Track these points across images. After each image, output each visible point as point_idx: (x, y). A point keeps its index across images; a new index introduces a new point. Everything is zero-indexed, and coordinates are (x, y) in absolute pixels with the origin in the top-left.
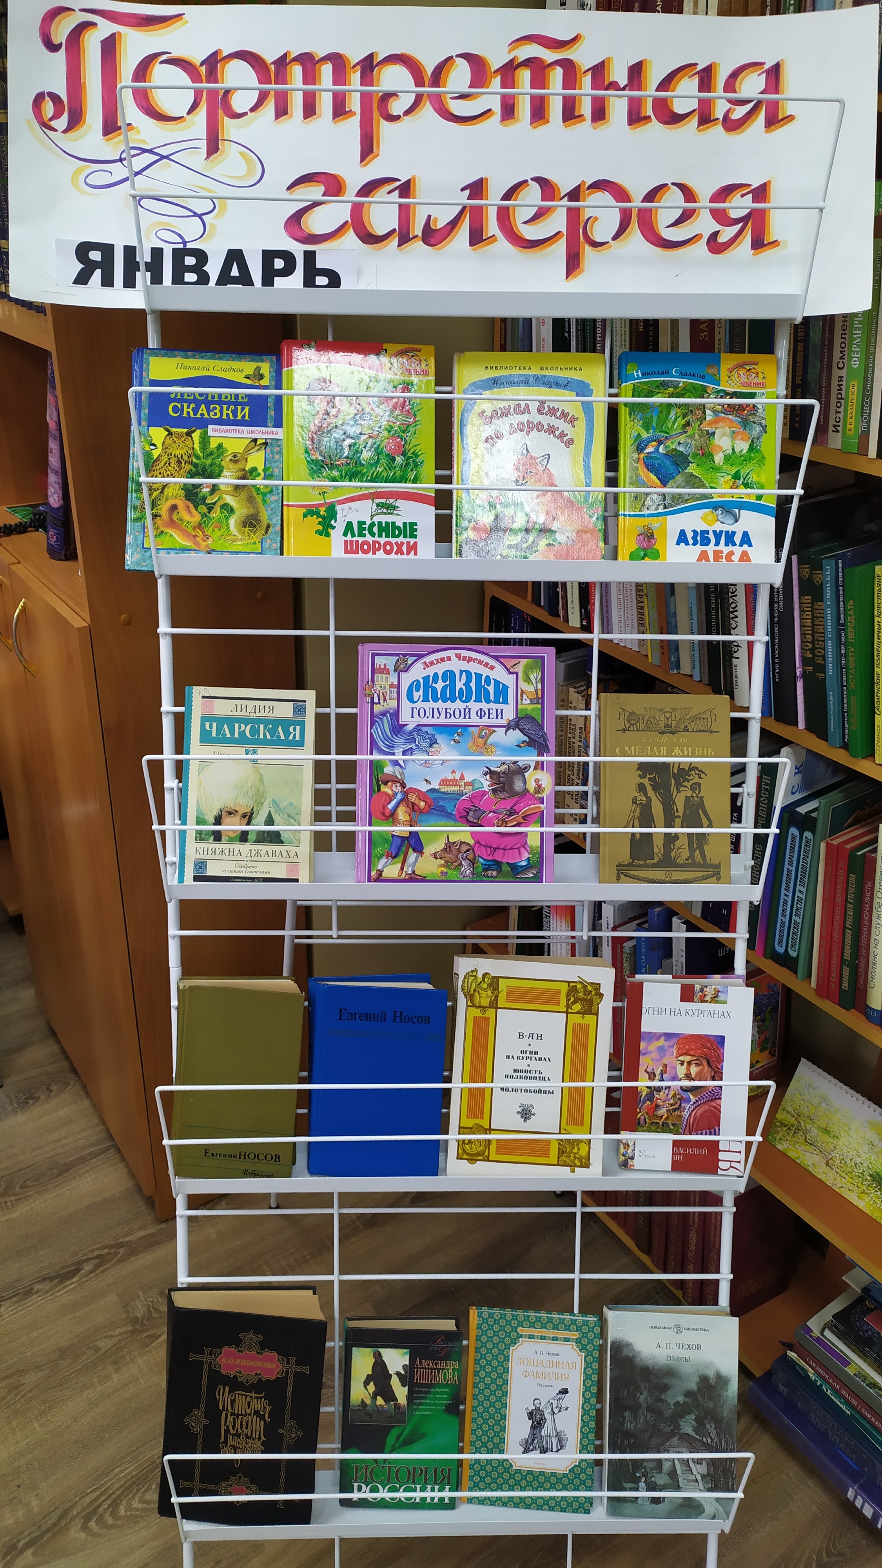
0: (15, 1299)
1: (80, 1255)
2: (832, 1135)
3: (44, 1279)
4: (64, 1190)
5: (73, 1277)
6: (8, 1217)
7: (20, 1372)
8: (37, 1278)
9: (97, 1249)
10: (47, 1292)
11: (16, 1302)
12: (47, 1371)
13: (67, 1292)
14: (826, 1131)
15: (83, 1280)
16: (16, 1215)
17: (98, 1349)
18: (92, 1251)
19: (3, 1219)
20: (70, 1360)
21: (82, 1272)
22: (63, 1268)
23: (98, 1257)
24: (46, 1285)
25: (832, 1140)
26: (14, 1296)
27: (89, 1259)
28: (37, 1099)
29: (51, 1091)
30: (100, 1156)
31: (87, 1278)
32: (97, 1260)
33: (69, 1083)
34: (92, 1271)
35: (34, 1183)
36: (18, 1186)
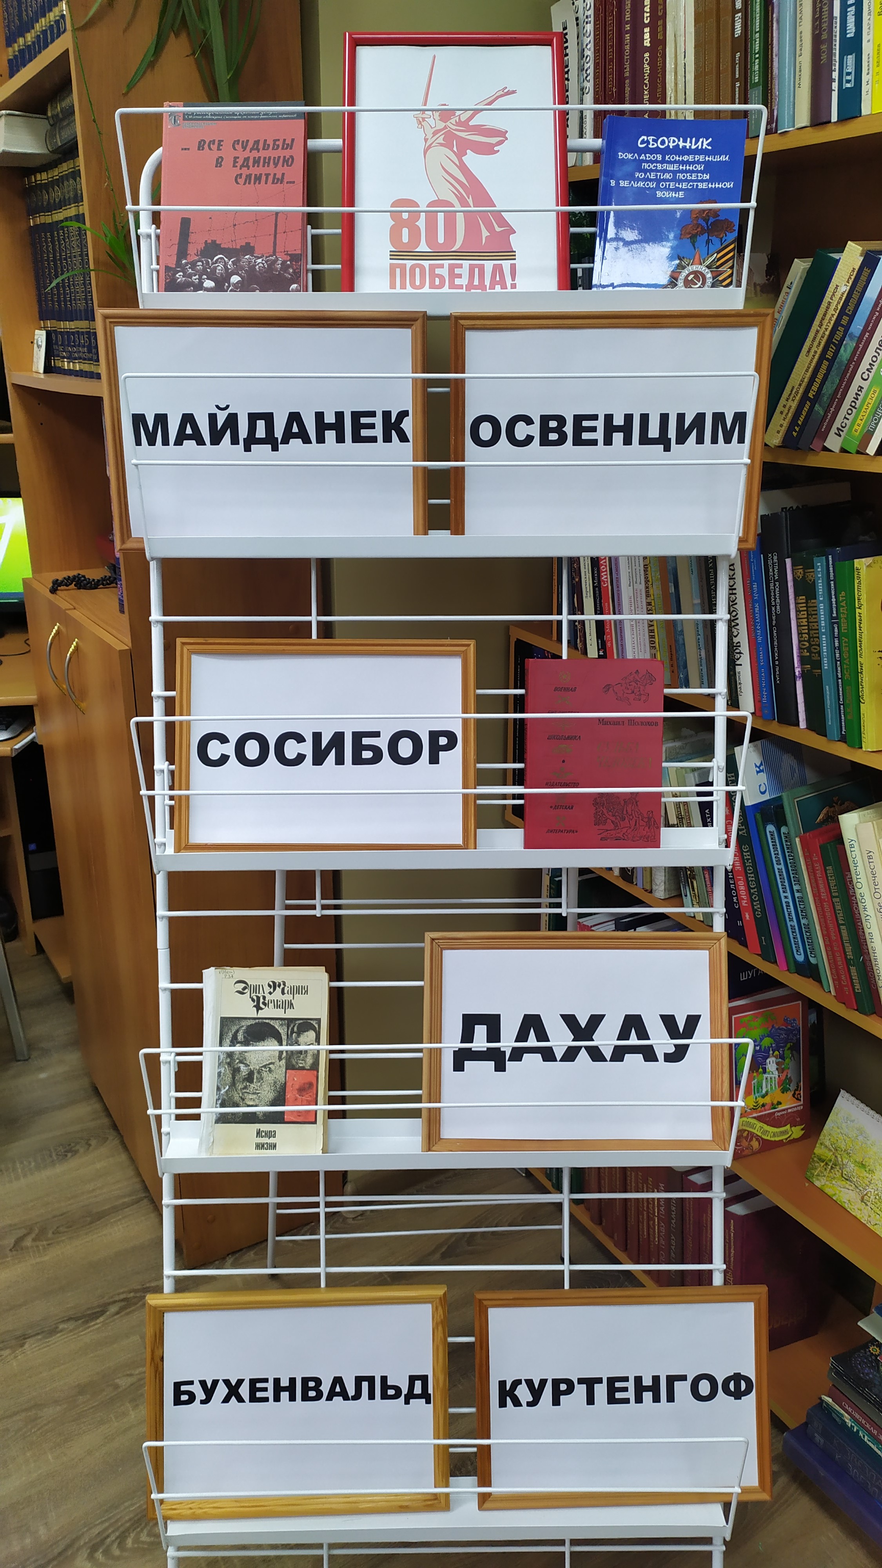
0: (39, 1337)
1: (106, 1298)
2: (867, 1170)
3: (69, 1319)
4: (96, 1236)
5: (98, 1318)
6: (38, 1260)
7: (38, 1406)
8: (63, 1317)
9: (123, 1293)
10: (71, 1331)
11: (41, 1340)
12: (65, 1406)
13: (91, 1331)
14: (862, 1165)
15: (107, 1321)
16: (46, 1258)
17: (117, 1387)
18: (119, 1294)
19: (34, 1262)
20: (89, 1396)
21: (108, 1313)
22: (89, 1309)
23: (123, 1300)
24: (71, 1325)
25: (867, 1175)
26: (38, 1334)
27: (115, 1302)
28: (76, 1152)
29: (90, 1145)
30: (135, 1206)
31: (111, 1319)
32: (123, 1304)
33: (108, 1138)
34: (117, 1313)
35: (66, 1230)
36: (51, 1232)
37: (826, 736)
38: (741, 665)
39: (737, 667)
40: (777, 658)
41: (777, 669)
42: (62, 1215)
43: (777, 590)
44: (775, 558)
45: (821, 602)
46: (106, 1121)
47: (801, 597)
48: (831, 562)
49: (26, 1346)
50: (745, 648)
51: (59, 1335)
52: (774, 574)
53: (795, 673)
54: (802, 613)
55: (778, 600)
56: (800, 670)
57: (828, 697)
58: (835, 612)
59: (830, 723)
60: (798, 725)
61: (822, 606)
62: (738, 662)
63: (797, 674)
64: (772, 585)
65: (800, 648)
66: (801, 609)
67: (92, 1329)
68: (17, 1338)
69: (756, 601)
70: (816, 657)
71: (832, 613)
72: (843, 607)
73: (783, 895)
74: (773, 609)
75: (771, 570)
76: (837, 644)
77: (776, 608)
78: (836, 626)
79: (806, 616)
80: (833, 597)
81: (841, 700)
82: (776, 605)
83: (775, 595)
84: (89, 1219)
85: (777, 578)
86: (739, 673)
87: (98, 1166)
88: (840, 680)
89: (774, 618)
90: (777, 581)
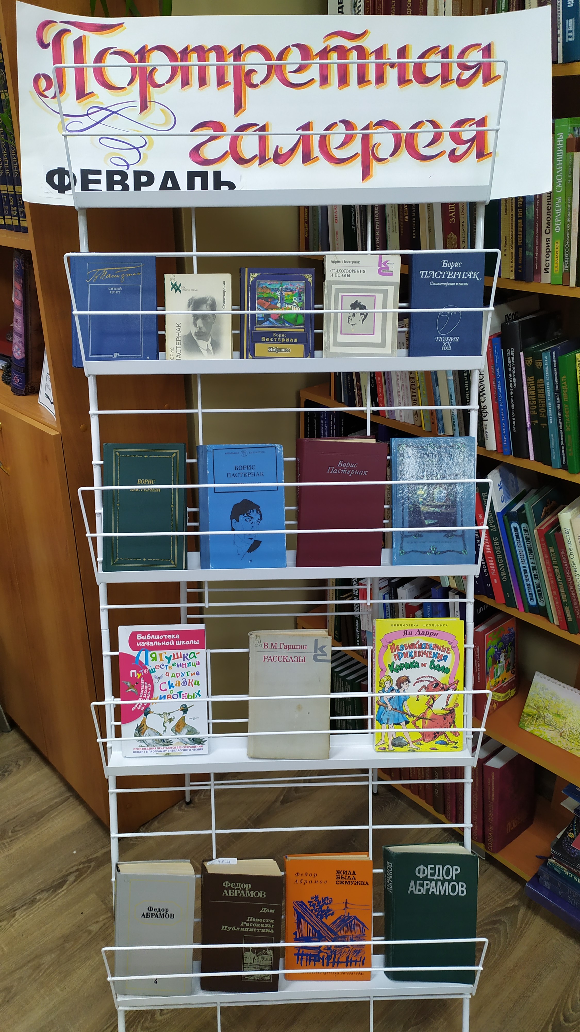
0: (25, 907)
1: (64, 871)
3: (42, 891)
4: (43, 830)
5: (62, 886)
6: (7, 853)
7: (39, 956)
8: (37, 891)
9: (75, 866)
10: (46, 899)
11: (25, 909)
12: (58, 952)
13: (61, 897)
15: (70, 887)
16: (13, 851)
17: (90, 932)
18: (72, 867)
19: (4, 855)
20: (73, 943)
21: (68, 882)
22: (53, 881)
23: (76, 871)
24: (44, 895)
26: (23, 906)
27: (71, 873)
28: (11, 772)
29: (19, 765)
30: (65, 803)
31: (72, 886)
32: (77, 873)
33: (31, 758)
34: (75, 881)
35: (20, 829)
36: (10, 831)
37: (551, 465)
38: (487, 420)
39: (484, 422)
40: (513, 416)
41: (514, 423)
42: (14, 818)
43: (514, 372)
44: (513, 352)
45: (548, 381)
46: (25, 746)
47: (531, 377)
48: (554, 356)
49: (17, 916)
50: (490, 409)
51: (38, 904)
52: (512, 362)
53: (526, 425)
54: (532, 387)
55: (514, 379)
56: (530, 423)
57: (553, 442)
58: (557, 388)
59: (554, 458)
60: (529, 458)
61: (548, 384)
62: (485, 419)
63: (528, 426)
64: (510, 369)
65: (530, 410)
66: (531, 385)
67: (60, 895)
68: (8, 912)
69: (499, 380)
70: (543, 416)
71: (555, 388)
72: (565, 385)
73: (521, 565)
74: (511, 384)
75: (509, 360)
76: (559, 408)
77: (513, 384)
78: (558, 397)
79: (534, 389)
80: (556, 378)
81: (562, 443)
82: (513, 382)
83: (512, 376)
84: (35, 818)
85: (513, 365)
86: (486, 425)
87: (30, 779)
88: (561, 431)
89: (511, 390)
90: (513, 366)
